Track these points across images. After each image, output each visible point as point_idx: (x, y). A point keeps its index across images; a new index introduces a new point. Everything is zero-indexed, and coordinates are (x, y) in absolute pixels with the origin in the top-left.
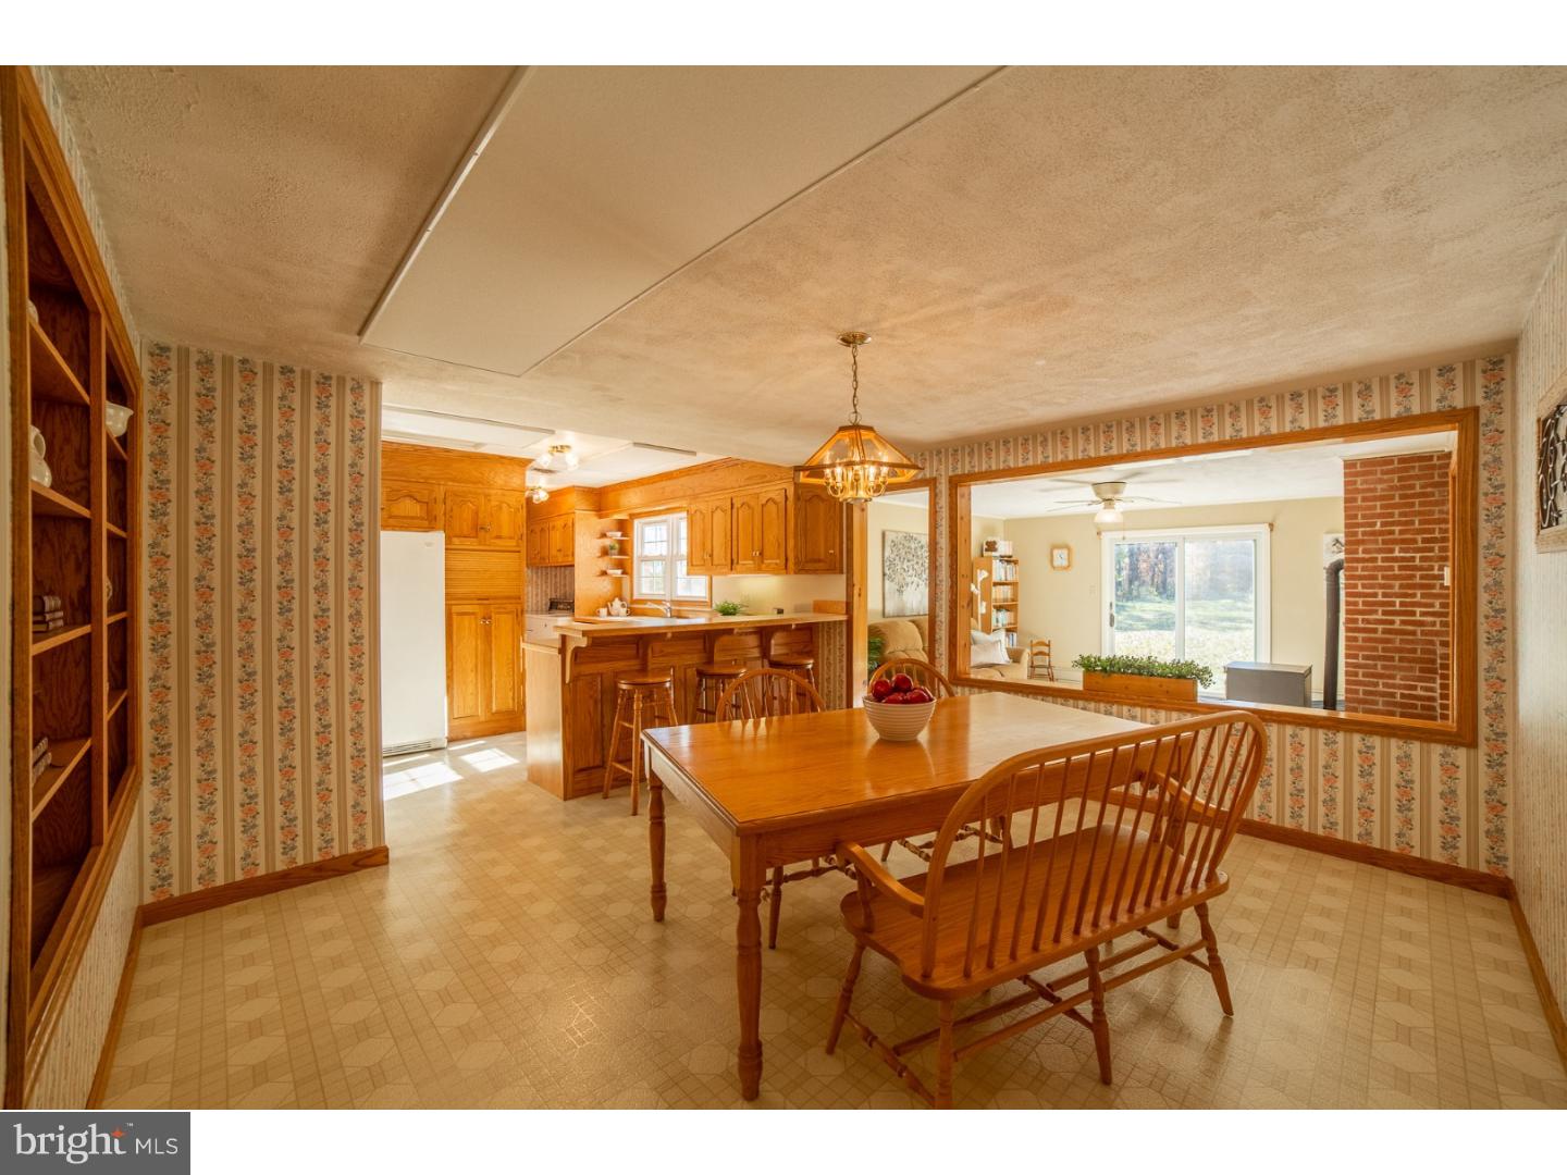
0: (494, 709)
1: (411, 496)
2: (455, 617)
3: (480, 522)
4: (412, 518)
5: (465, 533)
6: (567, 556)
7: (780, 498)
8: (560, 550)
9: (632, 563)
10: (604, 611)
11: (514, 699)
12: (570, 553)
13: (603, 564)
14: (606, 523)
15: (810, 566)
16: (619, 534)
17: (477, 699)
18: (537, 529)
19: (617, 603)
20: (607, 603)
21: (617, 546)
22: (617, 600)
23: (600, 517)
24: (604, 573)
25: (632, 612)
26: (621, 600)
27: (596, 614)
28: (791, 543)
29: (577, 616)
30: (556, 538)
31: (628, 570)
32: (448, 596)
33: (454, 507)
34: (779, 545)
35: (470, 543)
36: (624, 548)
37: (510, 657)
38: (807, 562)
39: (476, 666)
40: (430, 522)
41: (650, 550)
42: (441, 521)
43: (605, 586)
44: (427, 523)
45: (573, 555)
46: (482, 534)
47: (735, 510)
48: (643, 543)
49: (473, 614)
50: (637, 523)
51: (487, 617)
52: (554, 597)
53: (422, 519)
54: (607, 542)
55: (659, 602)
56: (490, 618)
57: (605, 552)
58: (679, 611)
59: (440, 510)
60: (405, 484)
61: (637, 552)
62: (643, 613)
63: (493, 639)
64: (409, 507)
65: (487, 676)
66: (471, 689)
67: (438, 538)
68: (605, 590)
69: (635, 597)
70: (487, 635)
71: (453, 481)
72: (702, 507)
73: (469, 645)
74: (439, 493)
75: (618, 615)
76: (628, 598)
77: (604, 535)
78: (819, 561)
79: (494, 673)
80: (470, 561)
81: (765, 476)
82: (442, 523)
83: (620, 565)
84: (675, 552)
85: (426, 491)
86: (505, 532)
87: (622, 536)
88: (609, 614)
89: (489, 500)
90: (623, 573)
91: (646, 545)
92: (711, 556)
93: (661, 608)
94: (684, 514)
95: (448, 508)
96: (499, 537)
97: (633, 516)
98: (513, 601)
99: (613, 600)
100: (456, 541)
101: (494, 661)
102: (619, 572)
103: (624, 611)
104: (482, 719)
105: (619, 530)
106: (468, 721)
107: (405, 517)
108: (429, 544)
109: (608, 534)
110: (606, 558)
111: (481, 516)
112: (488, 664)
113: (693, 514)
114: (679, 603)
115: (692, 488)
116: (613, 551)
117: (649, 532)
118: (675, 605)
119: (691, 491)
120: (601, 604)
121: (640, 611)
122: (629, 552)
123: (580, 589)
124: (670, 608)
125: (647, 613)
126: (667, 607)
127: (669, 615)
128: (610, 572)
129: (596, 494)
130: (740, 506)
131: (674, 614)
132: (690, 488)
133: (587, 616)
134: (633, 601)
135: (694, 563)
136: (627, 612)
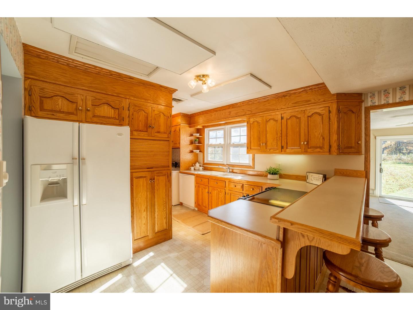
0: (156, 231)
1: (107, 104)
2: (134, 179)
3: (149, 122)
4: (109, 118)
5: (140, 129)
6: (176, 144)
7: (325, 112)
9: (204, 147)
10: (192, 168)
11: (166, 223)
12: (178, 143)
13: (191, 148)
14: (192, 130)
15: (346, 150)
17: (147, 227)
20: (193, 165)
21: (197, 140)
23: (190, 127)
24: (192, 152)
25: (205, 169)
26: (199, 163)
27: (189, 169)
28: (335, 137)
29: (181, 171)
31: (202, 150)
32: (132, 168)
33: (135, 113)
34: (323, 138)
35: (143, 135)
36: (200, 141)
37: (165, 200)
38: (344, 148)
39: (147, 208)
40: (120, 121)
41: (212, 142)
42: (127, 120)
43: (191, 157)
44: (119, 121)
45: (179, 143)
46: (150, 130)
47: (284, 121)
48: (209, 138)
49: (145, 177)
50: (206, 130)
51: (152, 179)
53: (114, 118)
54: (192, 138)
55: (223, 165)
56: (154, 179)
57: (192, 143)
58: (233, 169)
59: (126, 113)
60: (104, 96)
61: (206, 142)
62: (211, 170)
63: (156, 191)
64: (106, 111)
65: (153, 212)
66: (144, 221)
67: (126, 130)
68: (192, 159)
69: (205, 162)
70: (153, 190)
71: (135, 97)
72: (259, 119)
73: (143, 195)
74: (125, 103)
75: (199, 170)
76: (202, 162)
77: (191, 135)
78: (351, 147)
79: (156, 210)
80: (143, 146)
81: (310, 101)
82: (127, 122)
83: (198, 148)
84: (229, 143)
85: (117, 102)
86: (162, 129)
87: (199, 135)
88: (194, 169)
89: (154, 111)
90: (200, 152)
91: (210, 139)
92: (266, 144)
93: (224, 168)
94: (245, 124)
95: (131, 113)
96: (159, 132)
97: (204, 127)
98: (166, 168)
99: (196, 163)
100: (135, 133)
101: (156, 203)
102: (198, 151)
103: (201, 168)
104: (150, 237)
105: (197, 133)
106: (143, 240)
107: (104, 117)
108: (120, 134)
109: (194, 134)
110: (192, 145)
111: (149, 119)
112: (153, 205)
113: (251, 124)
114: (233, 166)
115: (250, 111)
116: (196, 142)
117: (212, 134)
118: (231, 167)
119: (250, 112)
120: (190, 165)
121: (209, 168)
122: (202, 142)
123: (182, 159)
124: (229, 168)
125: (214, 169)
126: (227, 168)
127: (228, 171)
128: (194, 151)
129: (188, 117)
130: (289, 118)
131: (231, 171)
132: (249, 111)
133: (185, 170)
134: (204, 164)
135: (252, 148)
136: (203, 168)
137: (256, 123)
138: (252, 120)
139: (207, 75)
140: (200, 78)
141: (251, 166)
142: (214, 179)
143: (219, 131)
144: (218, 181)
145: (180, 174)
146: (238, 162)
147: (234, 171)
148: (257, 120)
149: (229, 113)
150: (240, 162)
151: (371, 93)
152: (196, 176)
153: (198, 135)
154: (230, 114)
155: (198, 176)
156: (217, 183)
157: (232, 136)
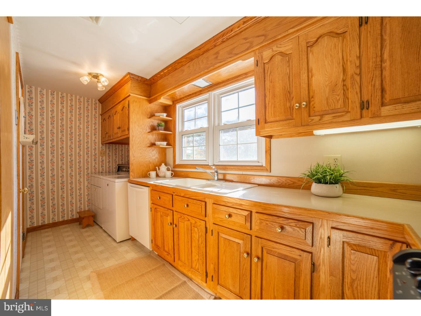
6: (124, 131)
8: (119, 128)
9: (175, 137)
10: (153, 174)
13: (152, 137)
16: (165, 114)
18: (106, 116)
19: (163, 168)
20: (156, 168)
21: (163, 124)
22: (163, 164)
23: (150, 101)
24: (153, 145)
25: (176, 175)
26: (166, 165)
27: (146, 176)
29: (131, 178)
30: (117, 119)
31: (171, 142)
36: (168, 125)
41: (189, 126)
43: (153, 155)
45: (128, 129)
48: (183, 122)
50: (178, 106)
54: (155, 122)
55: (207, 166)
57: (153, 128)
58: (224, 175)
61: (178, 128)
62: (186, 176)
68: (154, 158)
69: (177, 162)
75: (164, 177)
76: (171, 163)
77: (152, 116)
83: (165, 138)
84: (216, 124)
87: (167, 116)
88: (157, 176)
90: (167, 145)
92: (309, 103)
93: (209, 171)
97: (176, 101)
99: (160, 165)
102: (165, 143)
103: (169, 173)
109: (157, 114)
110: (155, 132)
113: (264, 63)
114: (225, 167)
115: (263, 35)
116: (160, 127)
117: (189, 113)
118: (221, 169)
119: (263, 37)
120: (151, 168)
121: (183, 174)
122: (172, 129)
123: (134, 157)
124: (217, 172)
125: (191, 176)
126: (213, 171)
127: (216, 178)
128: (158, 143)
129: (147, 84)
131: (221, 177)
132: (258, 36)
133: (138, 178)
134: (175, 166)
135: (268, 120)
136: (172, 174)
137: (278, 58)
138: (267, 54)
141: (262, 166)
142: (182, 195)
143: (199, 107)
144: (190, 200)
145: (129, 184)
146: (236, 159)
147: (228, 177)
148: (282, 49)
149: (215, 56)
150: (239, 159)
152: (151, 188)
153: (164, 116)
154: (217, 57)
156: (188, 206)
157: (222, 110)
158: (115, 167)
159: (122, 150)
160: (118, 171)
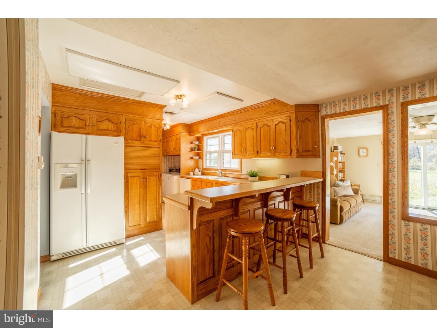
0: (148, 222)
1: (108, 120)
2: (129, 178)
3: (142, 133)
4: (109, 130)
5: (135, 138)
6: (177, 151)
7: (287, 121)
8: (174, 149)
9: (203, 154)
10: (192, 173)
11: (157, 216)
12: (179, 150)
13: (191, 154)
14: (192, 138)
15: (304, 154)
16: (198, 142)
17: (140, 217)
18: (165, 141)
19: (197, 170)
20: (193, 170)
21: (197, 147)
22: (197, 168)
23: (190, 135)
24: (192, 158)
25: (203, 174)
26: (198, 168)
27: (189, 174)
28: (294, 143)
29: (181, 175)
30: (173, 144)
31: (201, 157)
32: (126, 169)
33: (130, 126)
34: (286, 144)
35: (136, 143)
36: (199, 148)
37: (156, 196)
38: (302, 152)
39: (140, 201)
40: (118, 133)
41: (210, 149)
42: (123, 132)
43: (191, 163)
44: (117, 133)
45: (180, 150)
46: (142, 139)
47: (259, 129)
48: (207, 146)
49: (139, 176)
50: (205, 138)
51: (145, 178)
52: (171, 167)
53: (114, 131)
54: (193, 146)
55: (217, 170)
56: (146, 178)
57: (192, 150)
58: (225, 174)
59: (123, 127)
60: (105, 114)
61: (205, 150)
63: (148, 188)
64: (107, 125)
65: (145, 205)
66: (137, 212)
67: (121, 140)
68: (192, 165)
69: (204, 167)
70: (145, 186)
71: (130, 114)
72: (241, 128)
73: (135, 191)
74: (123, 119)
75: (197, 175)
76: (201, 168)
77: (192, 143)
78: (309, 151)
79: (148, 204)
80: (137, 152)
81: (277, 111)
82: (124, 133)
83: (198, 155)
84: (222, 149)
85: (116, 118)
86: (153, 139)
87: (199, 143)
88: (194, 174)
89: (146, 124)
90: (199, 158)
91: (209, 147)
92: (245, 150)
93: (217, 172)
94: (231, 133)
95: (127, 126)
96: (150, 141)
97: (203, 135)
98: (157, 170)
99: (195, 169)
100: (130, 142)
101: (148, 199)
102: (198, 157)
103: (200, 173)
104: (142, 226)
105: (197, 141)
106: (136, 227)
107: (106, 130)
108: (116, 143)
109: (194, 142)
110: (193, 152)
111: (142, 130)
112: (145, 200)
113: (235, 132)
114: (225, 170)
115: (234, 120)
116: (195, 149)
117: (210, 142)
118: (224, 171)
119: (234, 121)
120: (191, 170)
121: (207, 173)
122: (202, 150)
123: (182, 164)
124: (221, 172)
125: (210, 174)
126: (220, 172)
127: (221, 176)
128: (194, 157)
129: (189, 126)
130: (262, 126)
131: (223, 175)
132: (233, 120)
133: (185, 175)
134: (203, 169)
135: (236, 153)
136: (201, 173)
137: (238, 131)
138: (235, 128)
139: (184, 95)
140: (179, 97)
141: (239, 170)
142: (205, 181)
143: (215, 139)
144: (208, 183)
145: (180, 178)
146: (230, 167)
147: (227, 175)
148: (240, 128)
149: (219, 123)
150: (231, 167)
151: (325, 104)
152: (192, 179)
153: (197, 143)
154: (220, 124)
155: (193, 180)
156: (207, 185)
157: (225, 143)
158: (168, 169)
159: (172, 159)
160: (170, 171)
